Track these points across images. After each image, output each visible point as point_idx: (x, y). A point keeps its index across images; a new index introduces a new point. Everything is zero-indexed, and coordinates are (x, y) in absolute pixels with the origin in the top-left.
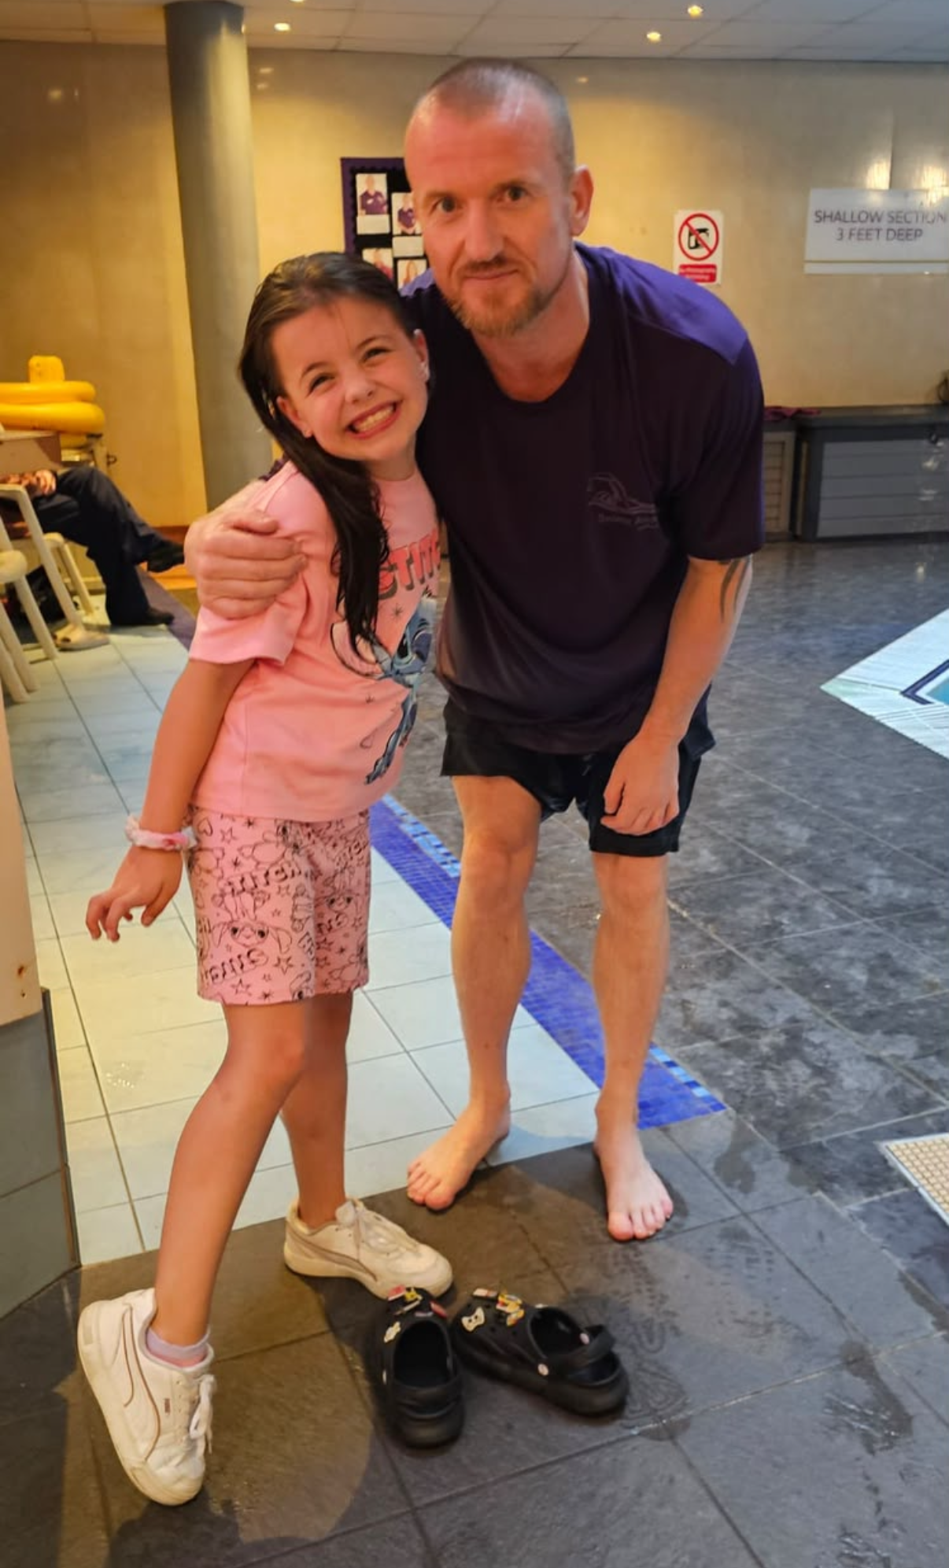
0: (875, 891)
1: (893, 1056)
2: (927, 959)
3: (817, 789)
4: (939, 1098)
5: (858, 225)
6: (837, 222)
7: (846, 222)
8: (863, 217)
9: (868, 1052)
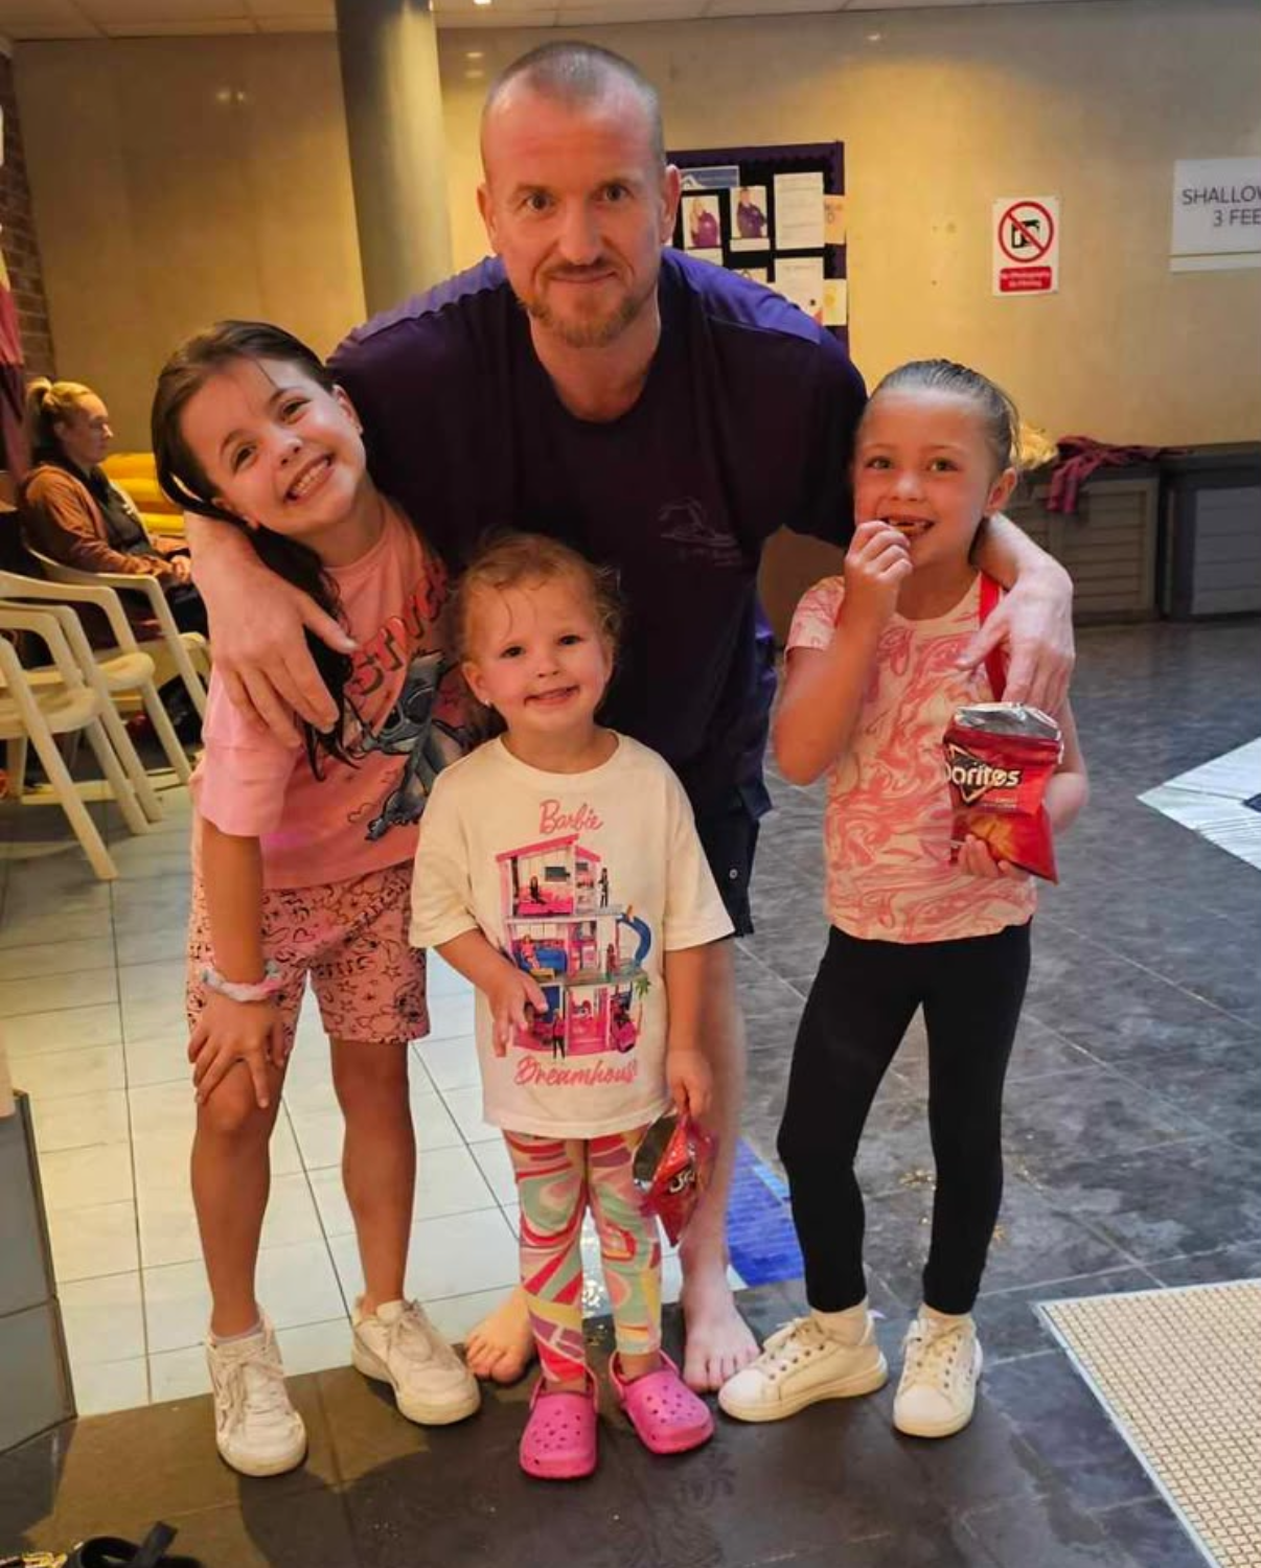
0: (1126, 1031)
1: (1085, 1212)
2: (1167, 1107)
3: (1093, 916)
4: (1127, 1256)
5: (1242, 205)
6: (1213, 202)
7: (1223, 201)
8: (1249, 194)
9: (1056, 1208)
